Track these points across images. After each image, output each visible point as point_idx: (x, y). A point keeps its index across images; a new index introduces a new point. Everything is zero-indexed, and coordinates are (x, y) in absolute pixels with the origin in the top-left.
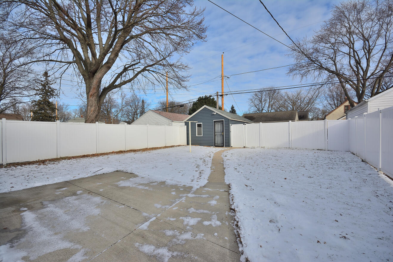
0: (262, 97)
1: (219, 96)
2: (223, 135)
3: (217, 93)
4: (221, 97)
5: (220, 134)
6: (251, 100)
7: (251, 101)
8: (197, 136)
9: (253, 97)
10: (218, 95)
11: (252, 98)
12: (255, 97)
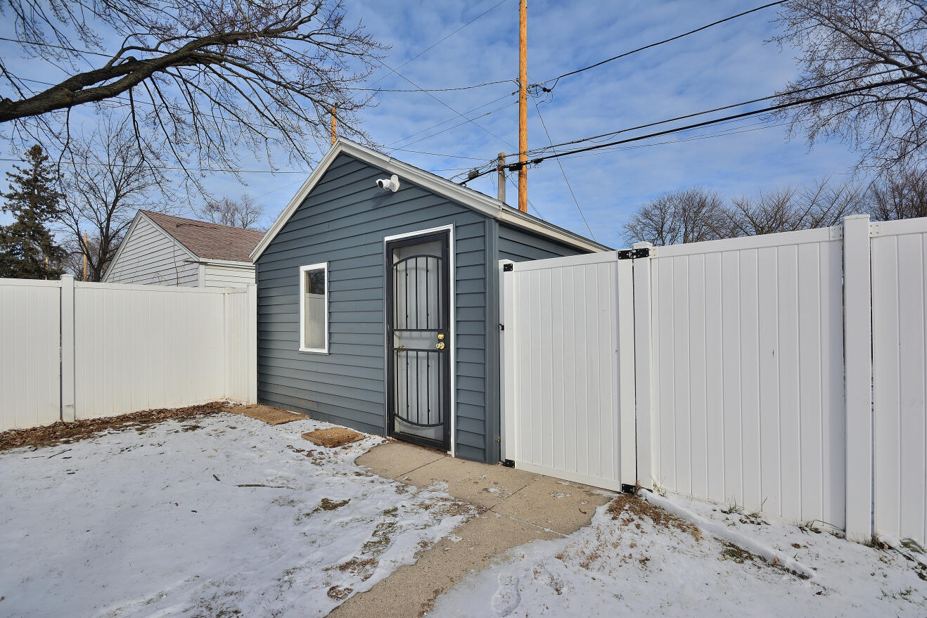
0: (663, 219)
1: (507, 170)
2: (447, 350)
3: (500, 158)
4: (517, 172)
5: (424, 341)
6: (633, 228)
7: (631, 233)
8: (303, 348)
9: (638, 220)
10: (501, 168)
11: (635, 223)
12: (644, 221)
